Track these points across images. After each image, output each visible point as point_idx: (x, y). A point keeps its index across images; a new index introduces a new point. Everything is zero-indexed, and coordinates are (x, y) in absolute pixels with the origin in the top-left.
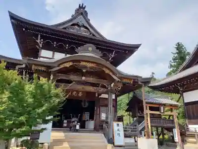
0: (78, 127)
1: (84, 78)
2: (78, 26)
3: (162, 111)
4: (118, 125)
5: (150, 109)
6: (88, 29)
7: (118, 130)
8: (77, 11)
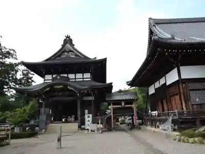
0: (64, 120)
1: (60, 93)
2: (67, 52)
3: (123, 105)
4: (89, 117)
5: (113, 105)
6: (73, 52)
7: (89, 121)
8: (65, 40)
